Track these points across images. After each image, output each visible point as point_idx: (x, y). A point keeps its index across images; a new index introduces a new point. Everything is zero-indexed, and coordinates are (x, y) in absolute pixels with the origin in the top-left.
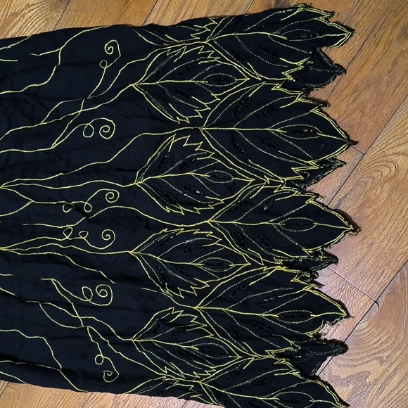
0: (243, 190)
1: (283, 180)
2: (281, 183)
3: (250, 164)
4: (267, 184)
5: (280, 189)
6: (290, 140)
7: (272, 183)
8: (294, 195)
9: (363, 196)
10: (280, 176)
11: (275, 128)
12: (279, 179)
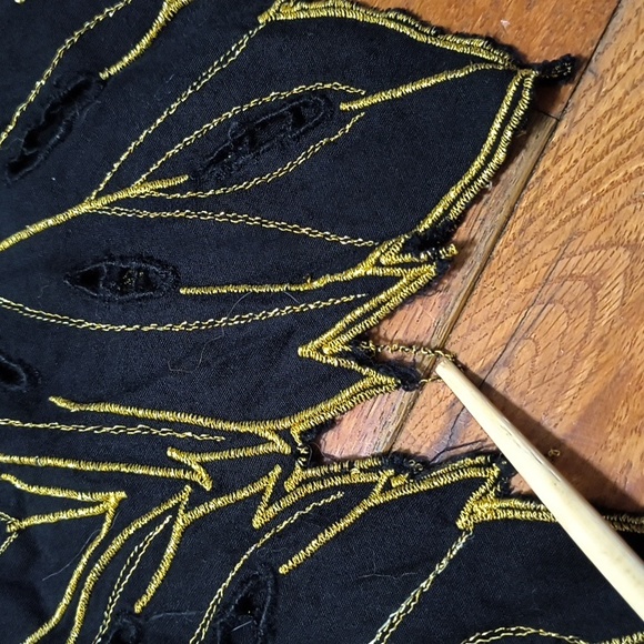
0: (83, 575)
1: (285, 435)
2: (276, 458)
3: (64, 416)
4: (199, 496)
5: (279, 492)
6: (214, 204)
7: (224, 478)
8: (376, 498)
9: (587, 365)
10: (258, 419)
11: (121, 182)
12: (258, 440)
